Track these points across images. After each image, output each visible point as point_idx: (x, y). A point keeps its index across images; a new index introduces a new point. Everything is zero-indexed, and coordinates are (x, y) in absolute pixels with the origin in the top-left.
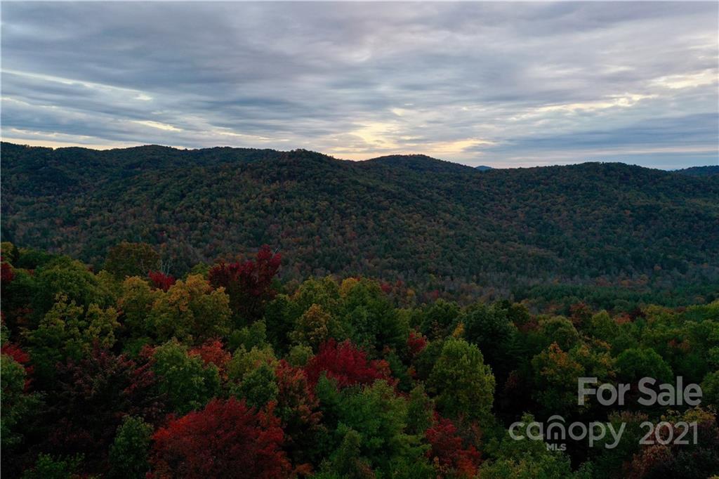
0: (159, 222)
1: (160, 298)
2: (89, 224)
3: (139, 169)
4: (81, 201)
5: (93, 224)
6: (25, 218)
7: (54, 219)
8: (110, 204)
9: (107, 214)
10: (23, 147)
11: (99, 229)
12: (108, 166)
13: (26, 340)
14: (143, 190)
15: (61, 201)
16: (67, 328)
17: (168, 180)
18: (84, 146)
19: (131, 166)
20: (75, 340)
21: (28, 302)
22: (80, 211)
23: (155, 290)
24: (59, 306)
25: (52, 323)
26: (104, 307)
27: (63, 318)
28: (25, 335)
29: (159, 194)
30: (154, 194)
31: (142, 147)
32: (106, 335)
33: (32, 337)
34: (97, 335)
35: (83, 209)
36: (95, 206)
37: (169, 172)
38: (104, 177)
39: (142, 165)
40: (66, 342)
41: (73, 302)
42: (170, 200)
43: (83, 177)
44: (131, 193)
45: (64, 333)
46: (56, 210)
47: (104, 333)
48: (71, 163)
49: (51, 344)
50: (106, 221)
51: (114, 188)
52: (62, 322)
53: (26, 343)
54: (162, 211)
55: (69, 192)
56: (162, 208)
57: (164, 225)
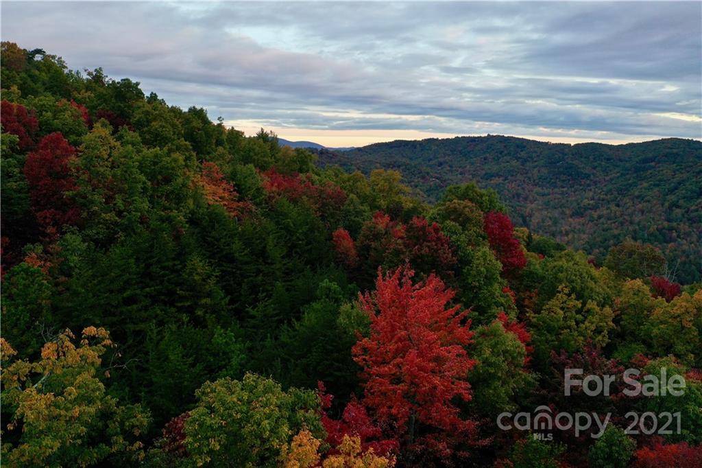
0: (669, 221)
1: (661, 306)
2: (596, 217)
3: (653, 164)
4: (591, 194)
5: (600, 217)
6: (540, 207)
7: (564, 209)
8: (619, 199)
9: (614, 208)
10: (547, 144)
11: (605, 222)
12: (621, 161)
13: (530, 321)
14: (654, 185)
15: (573, 193)
16: (565, 317)
17: (685, 176)
18: (599, 142)
19: (646, 161)
20: (571, 332)
21: (535, 288)
22: (589, 204)
23: (656, 298)
24: (560, 297)
25: (552, 312)
26: (602, 305)
27: (562, 309)
28: (529, 316)
29: (673, 190)
30: (667, 190)
31: (659, 140)
32: (600, 333)
33: (535, 320)
34: (592, 331)
35: (591, 202)
36: (603, 200)
37: (687, 167)
38: (615, 171)
39: (656, 160)
40: (562, 332)
41: (573, 296)
42: (684, 198)
43: (595, 172)
44: (641, 189)
45: (562, 322)
46: (567, 201)
47: (598, 331)
48: (585, 158)
49: (550, 330)
50: (612, 215)
51: (625, 183)
52: (562, 312)
53: (530, 325)
54: (674, 208)
55: (581, 185)
56: (675, 205)
57: (674, 224)
